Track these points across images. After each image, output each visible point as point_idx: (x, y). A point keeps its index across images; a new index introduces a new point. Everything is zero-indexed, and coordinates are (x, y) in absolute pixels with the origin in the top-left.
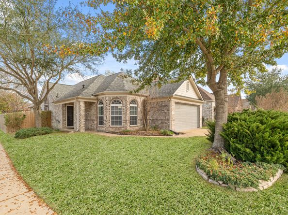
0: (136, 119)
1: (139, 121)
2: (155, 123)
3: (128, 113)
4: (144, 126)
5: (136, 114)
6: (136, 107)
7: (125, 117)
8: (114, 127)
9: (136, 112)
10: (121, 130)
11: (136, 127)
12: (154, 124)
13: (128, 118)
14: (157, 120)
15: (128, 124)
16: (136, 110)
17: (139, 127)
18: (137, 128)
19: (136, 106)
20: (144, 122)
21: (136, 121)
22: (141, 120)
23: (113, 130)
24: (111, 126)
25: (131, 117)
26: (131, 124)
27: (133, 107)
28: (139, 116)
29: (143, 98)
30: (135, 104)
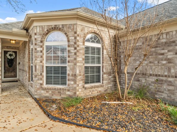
0: (99, 72)
1: (105, 76)
2: (138, 81)
3: (80, 59)
4: (115, 85)
5: (99, 63)
6: (99, 49)
7: (73, 69)
8: (50, 89)
9: (99, 58)
10: (63, 96)
11: (98, 87)
12: (137, 83)
13: (79, 70)
14: (143, 74)
15: (81, 83)
16: (99, 54)
17: (106, 87)
18: (100, 89)
19: (99, 46)
20: (115, 77)
21: (99, 76)
22: (109, 74)
23: (47, 95)
24: (45, 86)
25: (86, 67)
26: (86, 83)
27: (93, 48)
28: (106, 65)
29: (113, 32)
30: (98, 42)
